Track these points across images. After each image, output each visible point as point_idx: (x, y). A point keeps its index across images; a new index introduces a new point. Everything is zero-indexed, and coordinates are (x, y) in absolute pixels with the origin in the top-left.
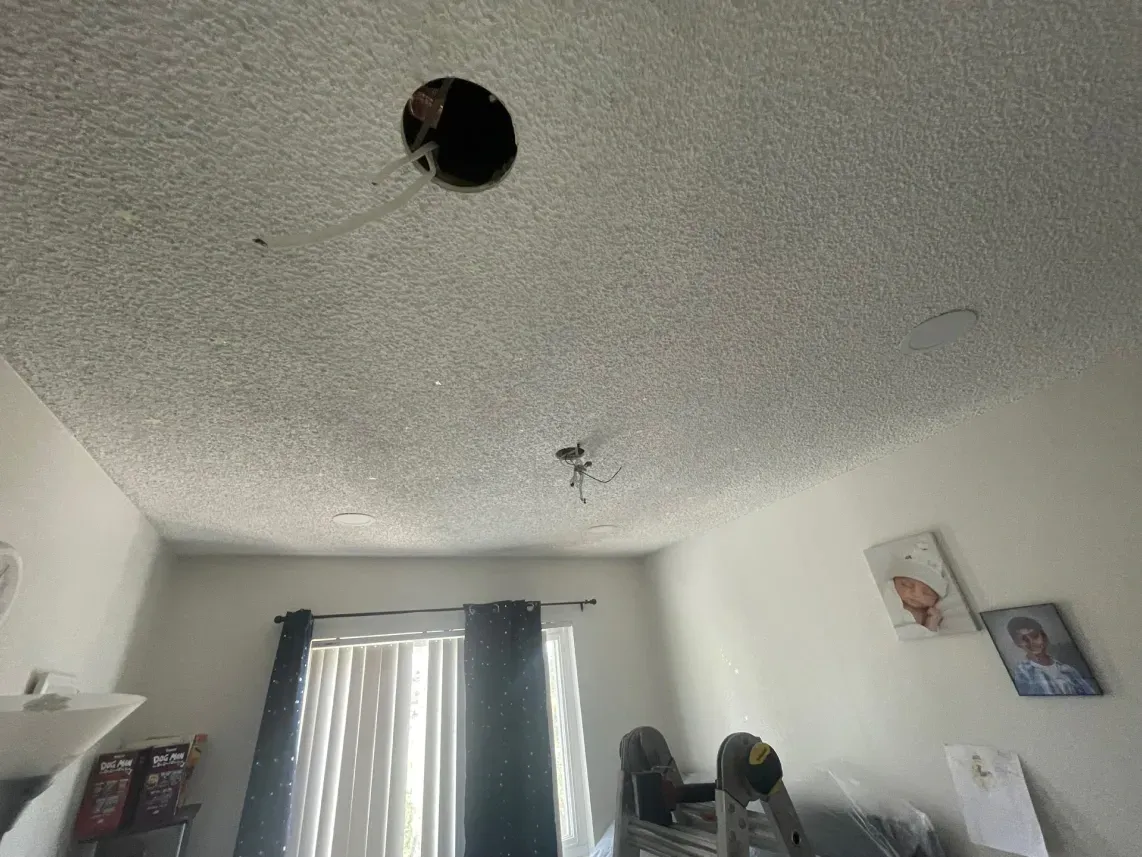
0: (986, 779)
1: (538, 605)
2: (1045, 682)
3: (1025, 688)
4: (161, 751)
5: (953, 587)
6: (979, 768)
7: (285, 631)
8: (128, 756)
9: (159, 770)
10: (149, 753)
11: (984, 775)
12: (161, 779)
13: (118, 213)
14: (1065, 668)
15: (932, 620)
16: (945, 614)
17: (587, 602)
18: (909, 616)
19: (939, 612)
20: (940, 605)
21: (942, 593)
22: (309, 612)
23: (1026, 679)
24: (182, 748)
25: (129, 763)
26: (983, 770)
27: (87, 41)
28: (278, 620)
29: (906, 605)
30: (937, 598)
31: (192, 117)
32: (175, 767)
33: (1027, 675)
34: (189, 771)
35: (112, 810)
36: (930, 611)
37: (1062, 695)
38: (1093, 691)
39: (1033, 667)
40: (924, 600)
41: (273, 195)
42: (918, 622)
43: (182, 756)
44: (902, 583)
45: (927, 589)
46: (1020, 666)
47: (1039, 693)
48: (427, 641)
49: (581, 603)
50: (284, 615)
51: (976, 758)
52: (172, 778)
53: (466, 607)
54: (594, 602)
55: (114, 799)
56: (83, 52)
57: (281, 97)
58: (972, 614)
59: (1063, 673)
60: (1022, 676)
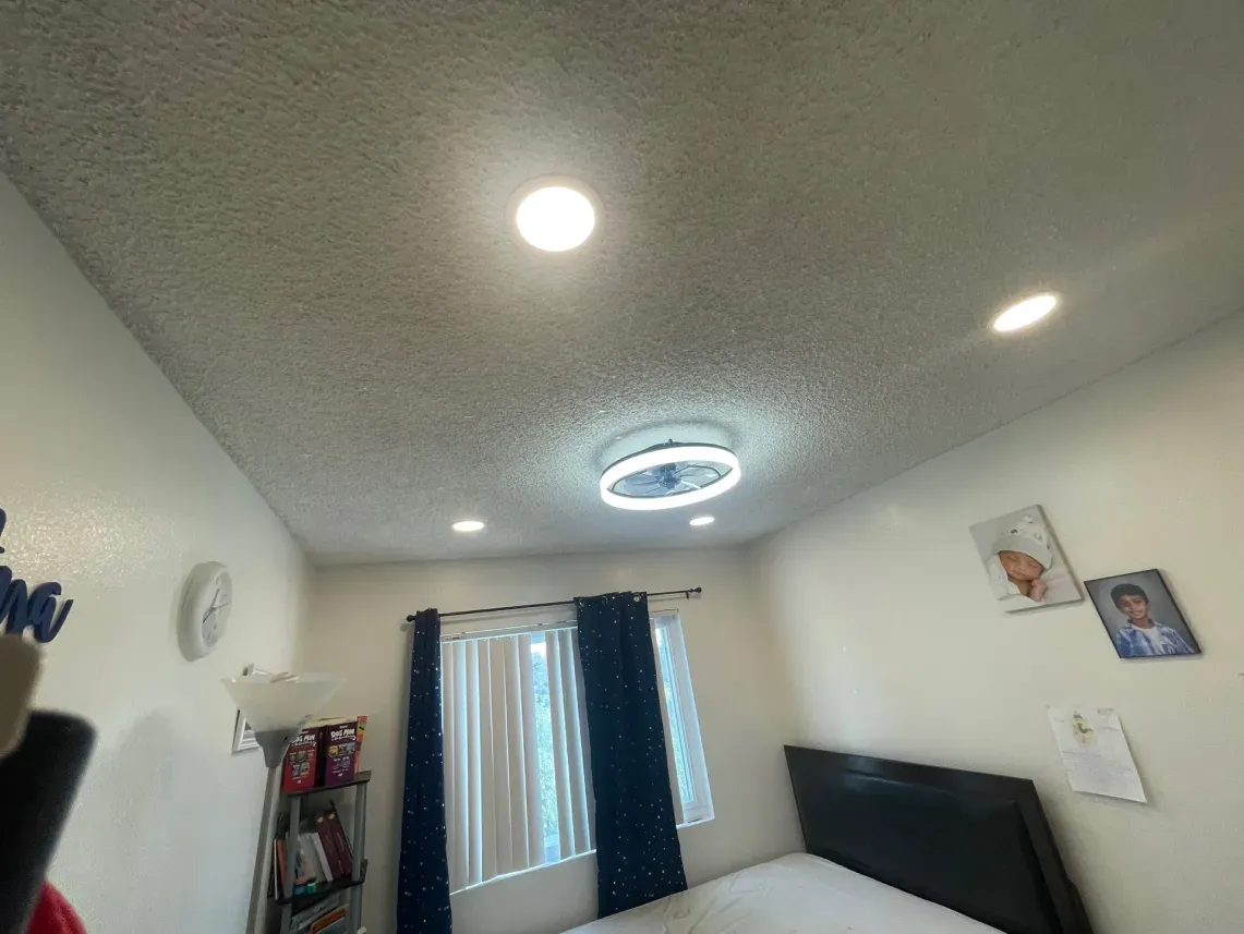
0: (1086, 735)
1: (644, 596)
2: (1144, 644)
3: (1127, 650)
4: (336, 728)
5: (1059, 559)
6: (1080, 725)
7: (417, 627)
8: (311, 731)
9: (337, 743)
10: (326, 730)
11: (1085, 731)
12: (340, 750)
13: (293, 305)
14: (1165, 629)
15: (1037, 591)
16: (1049, 584)
17: (692, 591)
18: (1014, 589)
19: (1043, 583)
20: (1044, 576)
21: (1047, 566)
22: (435, 610)
23: (1129, 643)
24: (352, 725)
25: (313, 737)
26: (1083, 728)
27: (283, 195)
28: (410, 618)
29: (1011, 578)
30: (1043, 570)
31: (351, 232)
32: (348, 740)
33: (1128, 638)
34: (358, 744)
35: (307, 773)
36: (1035, 582)
37: (1162, 656)
38: (1192, 651)
39: (1135, 631)
40: (1029, 572)
41: (409, 277)
42: (1022, 593)
43: (352, 731)
44: (1006, 556)
45: (1032, 562)
46: (1122, 632)
47: (1139, 654)
48: (543, 632)
49: (687, 592)
50: (414, 614)
51: (1077, 717)
52: (348, 749)
53: (576, 600)
54: (699, 590)
55: (306, 765)
56: (279, 203)
57: (418, 210)
58: (1076, 584)
59: (1163, 634)
60: (1123, 639)
